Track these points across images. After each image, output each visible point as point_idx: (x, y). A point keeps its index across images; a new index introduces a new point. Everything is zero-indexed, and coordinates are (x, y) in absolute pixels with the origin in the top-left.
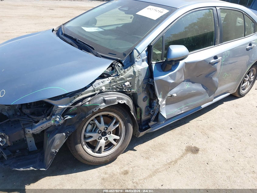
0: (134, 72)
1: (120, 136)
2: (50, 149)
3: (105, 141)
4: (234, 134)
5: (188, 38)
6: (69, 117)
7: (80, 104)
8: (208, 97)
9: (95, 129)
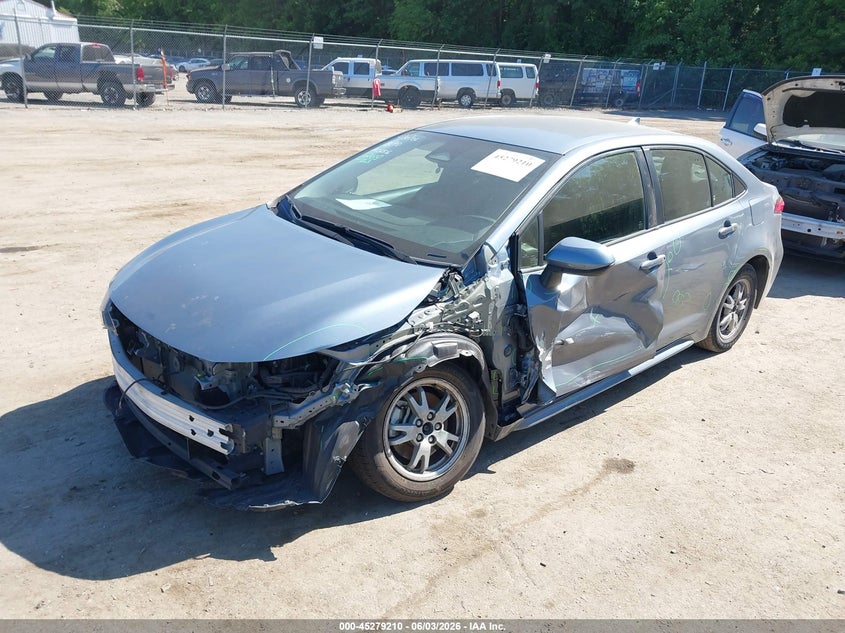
0: (487, 291)
1: (459, 434)
2: (330, 456)
3: (431, 445)
4: (711, 430)
5: (590, 216)
6: (367, 386)
7: (388, 358)
8: (642, 347)
9: (408, 417)
